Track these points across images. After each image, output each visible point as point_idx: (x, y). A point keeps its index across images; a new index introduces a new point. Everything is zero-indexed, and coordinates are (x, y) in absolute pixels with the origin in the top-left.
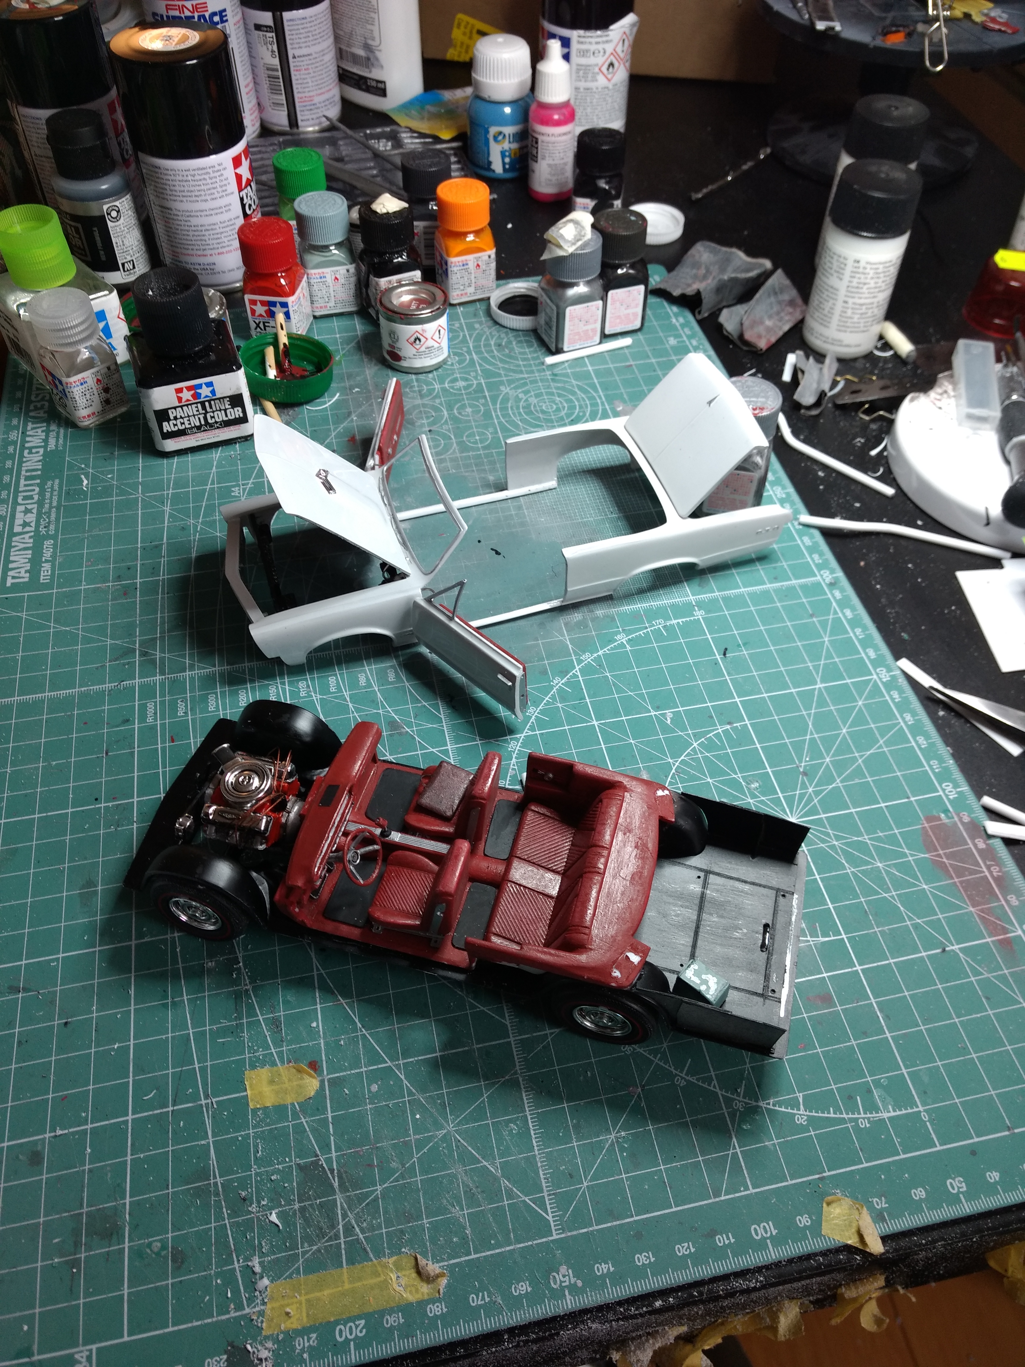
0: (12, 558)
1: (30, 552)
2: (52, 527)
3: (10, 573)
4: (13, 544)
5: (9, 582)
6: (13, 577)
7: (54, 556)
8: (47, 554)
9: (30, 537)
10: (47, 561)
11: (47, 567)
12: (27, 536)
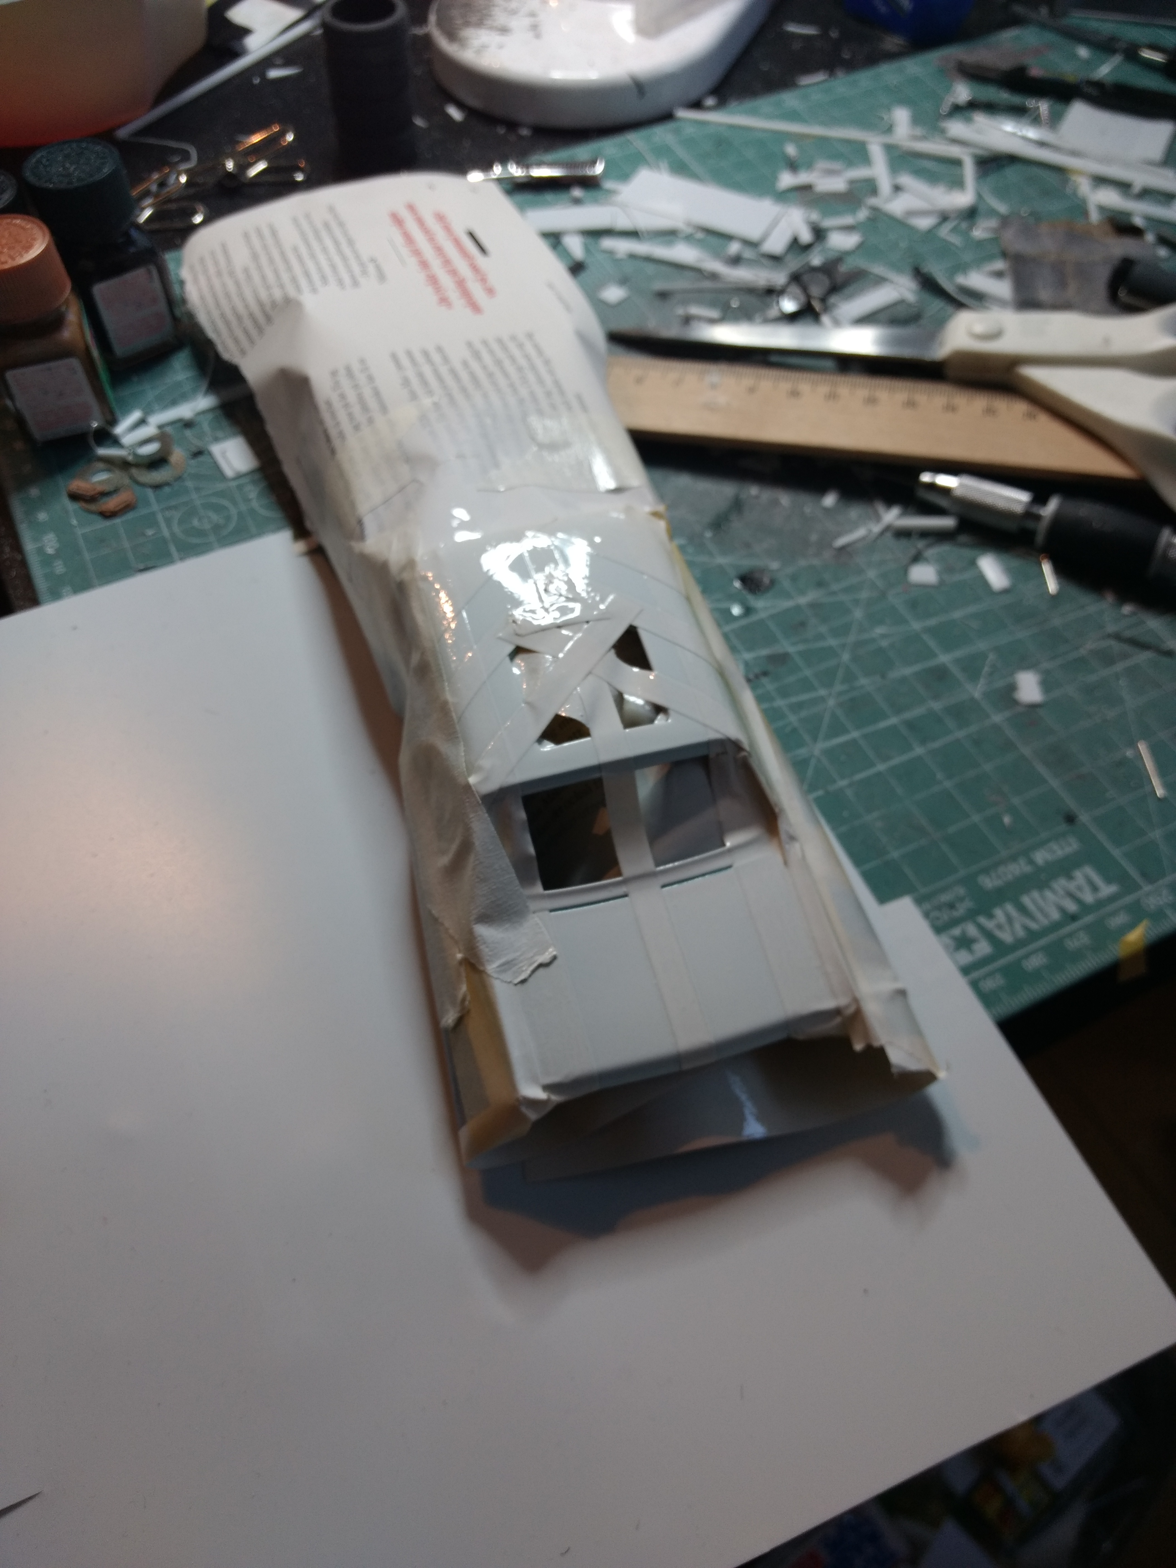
0: (1056, 915)
1: (1026, 900)
2: (945, 898)
3: (1088, 898)
4: (1021, 933)
5: (1107, 890)
6: (1095, 889)
7: (1013, 858)
8: (1017, 869)
9: (991, 916)
10: (1031, 862)
11: (1041, 857)
12: (989, 924)
